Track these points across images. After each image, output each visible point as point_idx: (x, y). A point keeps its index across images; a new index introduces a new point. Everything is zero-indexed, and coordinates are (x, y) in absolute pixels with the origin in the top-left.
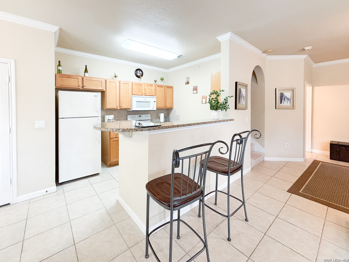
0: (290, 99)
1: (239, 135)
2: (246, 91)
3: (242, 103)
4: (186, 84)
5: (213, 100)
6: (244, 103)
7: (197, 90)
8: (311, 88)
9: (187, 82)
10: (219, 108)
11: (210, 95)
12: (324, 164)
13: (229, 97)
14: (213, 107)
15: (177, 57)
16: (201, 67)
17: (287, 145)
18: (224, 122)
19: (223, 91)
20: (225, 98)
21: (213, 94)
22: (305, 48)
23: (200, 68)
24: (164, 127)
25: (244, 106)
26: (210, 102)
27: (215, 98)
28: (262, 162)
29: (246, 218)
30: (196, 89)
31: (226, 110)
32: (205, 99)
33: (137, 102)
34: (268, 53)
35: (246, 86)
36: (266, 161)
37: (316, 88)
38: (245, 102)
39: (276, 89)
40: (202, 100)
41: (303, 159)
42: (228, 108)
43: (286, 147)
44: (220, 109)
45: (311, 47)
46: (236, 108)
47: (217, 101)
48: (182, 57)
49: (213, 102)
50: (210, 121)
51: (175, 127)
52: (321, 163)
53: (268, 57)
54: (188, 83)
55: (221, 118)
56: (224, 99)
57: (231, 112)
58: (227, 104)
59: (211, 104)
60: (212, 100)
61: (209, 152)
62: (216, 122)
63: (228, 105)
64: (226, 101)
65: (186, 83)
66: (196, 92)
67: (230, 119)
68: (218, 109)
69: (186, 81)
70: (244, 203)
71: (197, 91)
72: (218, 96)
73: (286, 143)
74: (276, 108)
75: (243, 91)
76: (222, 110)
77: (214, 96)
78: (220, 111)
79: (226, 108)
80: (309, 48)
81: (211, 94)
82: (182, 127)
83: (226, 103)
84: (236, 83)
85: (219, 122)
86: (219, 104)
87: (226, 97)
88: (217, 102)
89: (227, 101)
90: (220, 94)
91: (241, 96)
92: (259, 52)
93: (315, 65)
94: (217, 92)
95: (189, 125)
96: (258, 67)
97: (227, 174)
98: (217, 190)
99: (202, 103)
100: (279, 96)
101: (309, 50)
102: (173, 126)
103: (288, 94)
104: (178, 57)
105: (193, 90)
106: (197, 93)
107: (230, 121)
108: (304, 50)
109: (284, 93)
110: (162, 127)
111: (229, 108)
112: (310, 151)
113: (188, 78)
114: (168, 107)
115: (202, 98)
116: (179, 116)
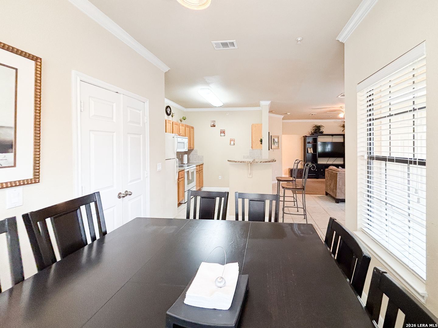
0: (277, 142)
4: (211, 126)
9: (213, 125)
16: (228, 114)
32: (233, 142)
33: (178, 142)
39: (271, 136)
40: (230, 142)
69: (212, 124)
71: (224, 134)
74: (271, 149)
80: (289, 114)
105: (221, 133)
106: (225, 136)
109: (275, 139)
113: (215, 121)
114: (192, 148)
115: (231, 141)
116: (203, 157)
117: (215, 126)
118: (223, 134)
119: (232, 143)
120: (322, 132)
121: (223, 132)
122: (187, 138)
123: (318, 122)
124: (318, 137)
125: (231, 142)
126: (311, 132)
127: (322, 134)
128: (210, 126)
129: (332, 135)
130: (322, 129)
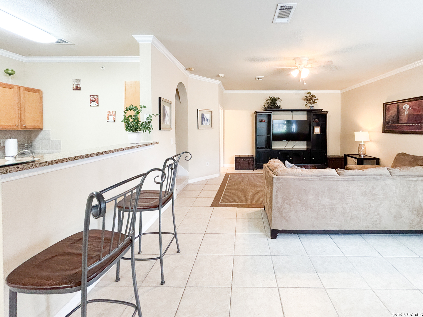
0: (209, 120)
1: (172, 159)
2: (171, 109)
3: (167, 123)
4: (73, 90)
5: (131, 118)
6: (168, 123)
7: (98, 101)
8: (223, 110)
9: (77, 87)
10: (140, 128)
11: (125, 112)
12: (233, 175)
13: (153, 115)
14: (131, 127)
15: (56, 40)
16: (104, 69)
17: (208, 163)
18: (147, 146)
19: (144, 107)
20: (148, 116)
21: (130, 110)
22: (220, 75)
23: (102, 69)
24: (46, 162)
25: (169, 127)
26: (126, 120)
27: (134, 116)
28: (187, 185)
29: (178, 249)
30: (95, 100)
31: (150, 132)
32: (113, 116)
34: (191, 71)
35: (170, 104)
36: (190, 184)
37: (226, 111)
38: (169, 121)
39: (198, 109)
40: (108, 117)
41: (219, 174)
42: (151, 129)
43: (207, 166)
44: (141, 130)
45: (223, 75)
46: (160, 129)
47: (137, 119)
48: (65, 43)
49: (131, 120)
50: (129, 146)
51: (70, 160)
52: (230, 174)
53: (190, 75)
54: (78, 88)
55: (142, 142)
56: (147, 118)
57: (155, 134)
58: (150, 124)
59: (127, 122)
60: (129, 118)
61: (141, 185)
62: (137, 147)
63: (152, 125)
64: (149, 120)
65: (75, 88)
67: (154, 142)
68: (138, 130)
69: (75, 86)
70: (175, 234)
71: (97, 103)
72: (138, 113)
73: (207, 162)
74: (198, 129)
75: (167, 109)
76: (143, 131)
77: (133, 113)
78: (141, 133)
79: (148, 128)
80: (222, 76)
81: (127, 110)
82: (85, 159)
83: (149, 122)
84: (160, 99)
85: (141, 147)
86: (140, 124)
87: (150, 115)
88: (136, 121)
89: (151, 120)
90: (141, 111)
91: (166, 114)
92: (183, 68)
93: (225, 91)
94: (136, 107)
95: (97, 154)
96: (181, 84)
97: (158, 208)
98: (141, 234)
99: (108, 121)
100: (201, 116)
101: (222, 77)
102: (66, 159)
103: (207, 116)
104: (57, 42)
105: (91, 100)
106: (97, 106)
107: (154, 144)
108: (218, 76)
109: (204, 114)
110: (40, 162)
111: (153, 129)
112: (223, 166)
113: (80, 81)
115: (108, 115)
116: (60, 142)
117: (80, 89)
118: (94, 104)
119: (111, 118)
120: (279, 107)
121: (94, 99)
123: (274, 94)
124: (272, 113)
126: (265, 106)
127: (278, 109)
128: (72, 88)
129: (292, 111)
130: (279, 103)
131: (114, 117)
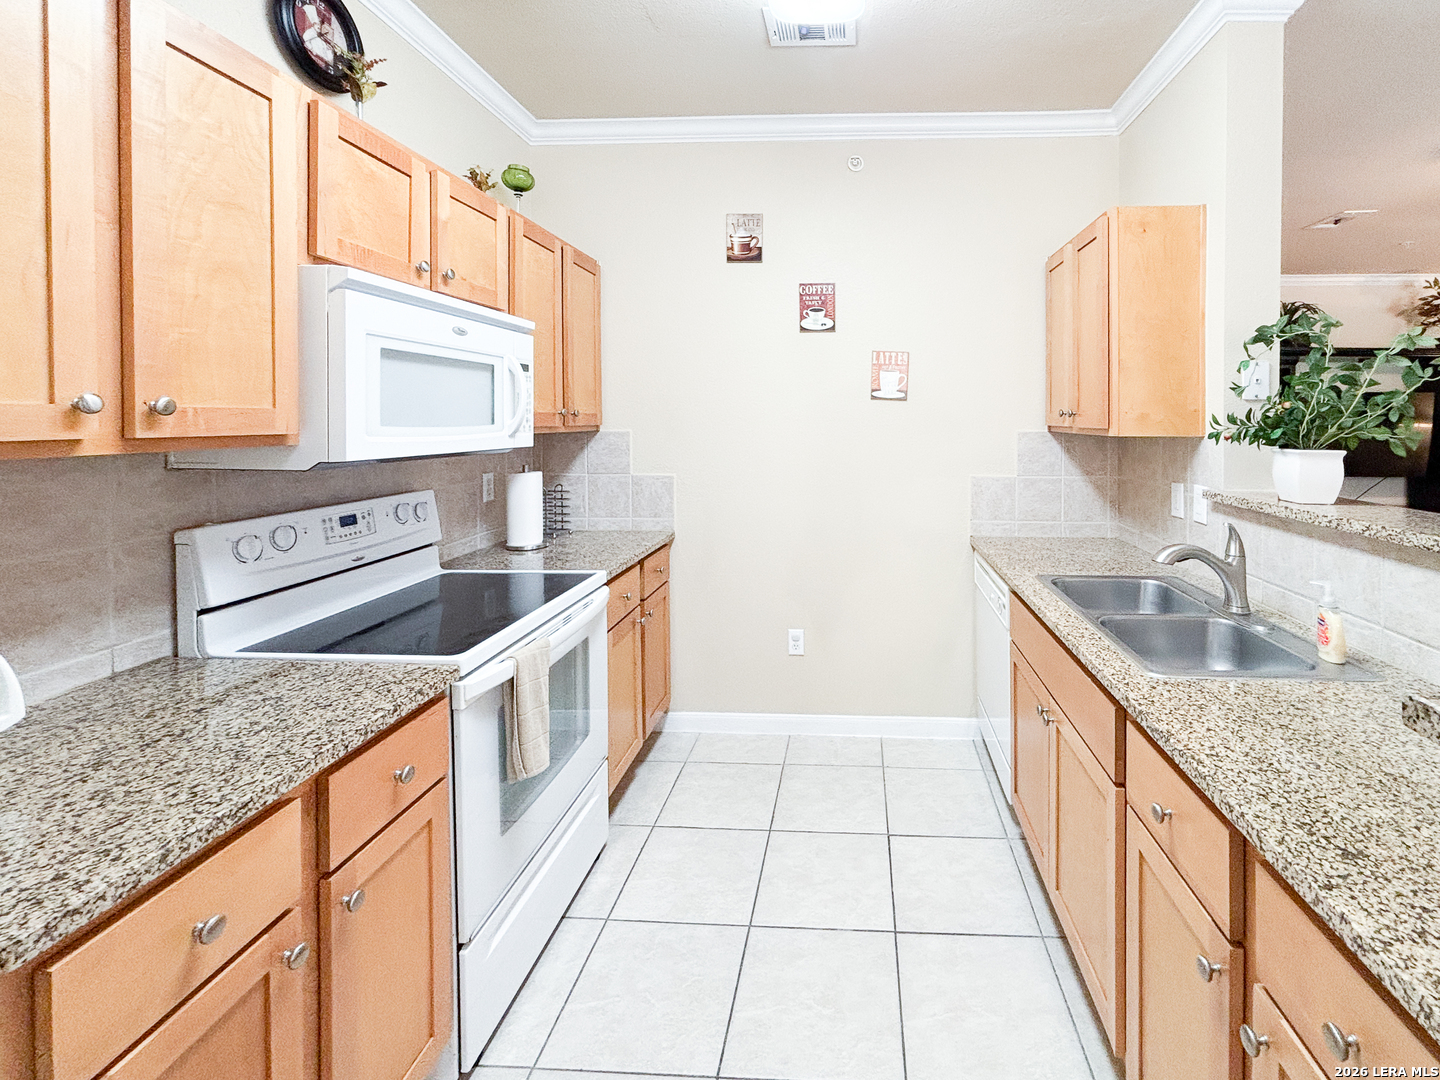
4: (730, 259)
7: (833, 309)
9: (746, 247)
23: (854, 170)
30: (823, 304)
32: (897, 375)
33: (387, 353)
40: (876, 379)
54: (751, 254)
65: (737, 252)
66: (830, 324)
69: (737, 242)
71: (830, 315)
99: (875, 393)
105: (804, 306)
106: (832, 328)
113: (757, 219)
114: (581, 421)
115: (878, 367)
117: (758, 258)
118: (815, 320)
119: (890, 382)
121: (816, 301)
122: (531, 325)
125: (883, 374)
128: (725, 255)
131: (901, 380)
